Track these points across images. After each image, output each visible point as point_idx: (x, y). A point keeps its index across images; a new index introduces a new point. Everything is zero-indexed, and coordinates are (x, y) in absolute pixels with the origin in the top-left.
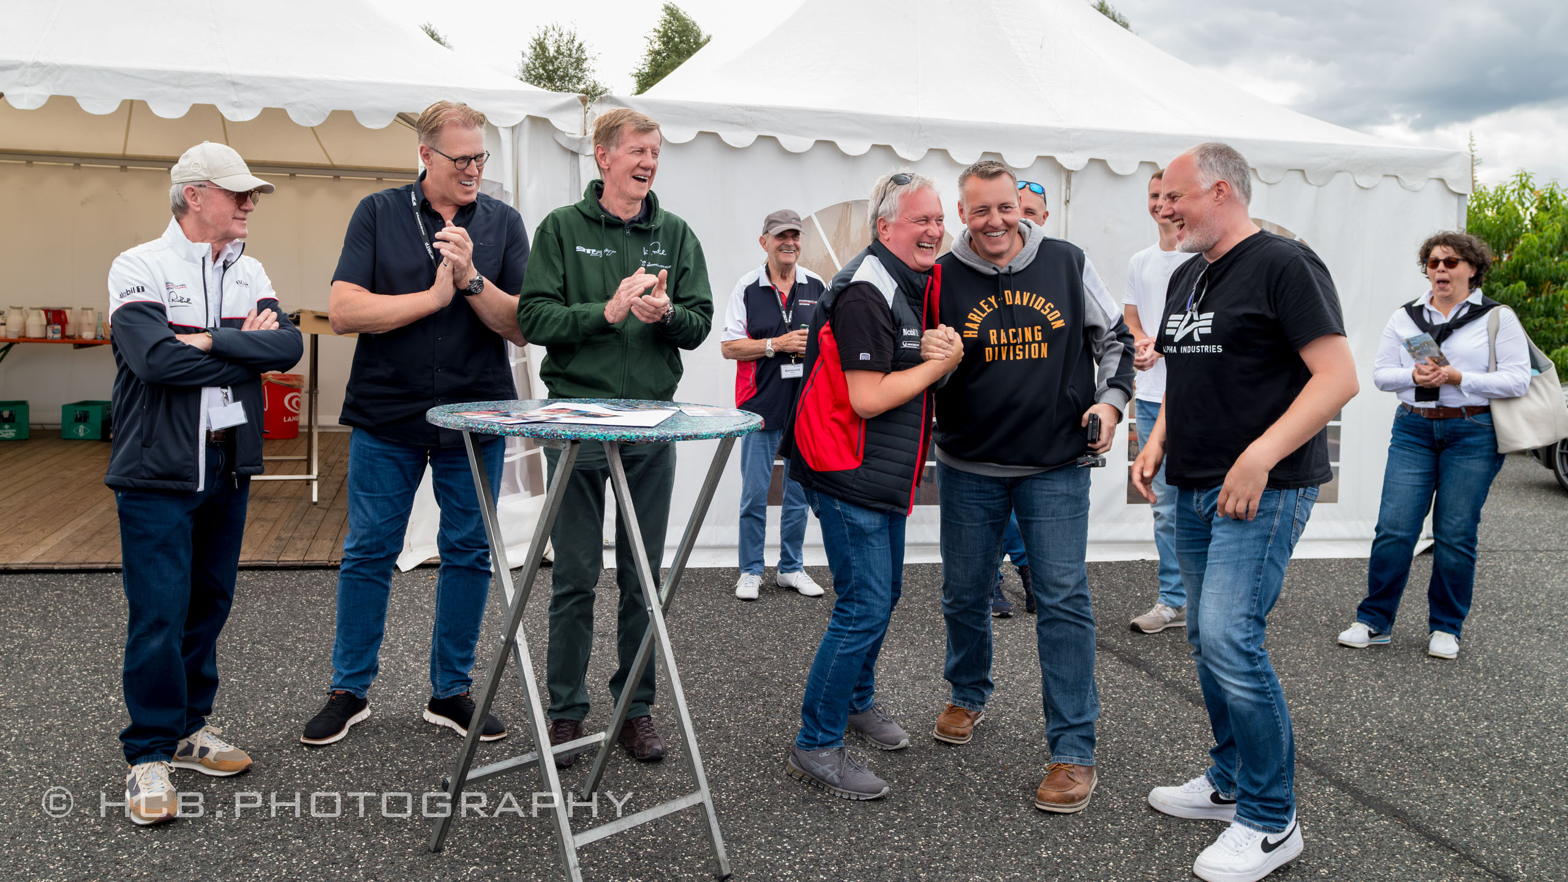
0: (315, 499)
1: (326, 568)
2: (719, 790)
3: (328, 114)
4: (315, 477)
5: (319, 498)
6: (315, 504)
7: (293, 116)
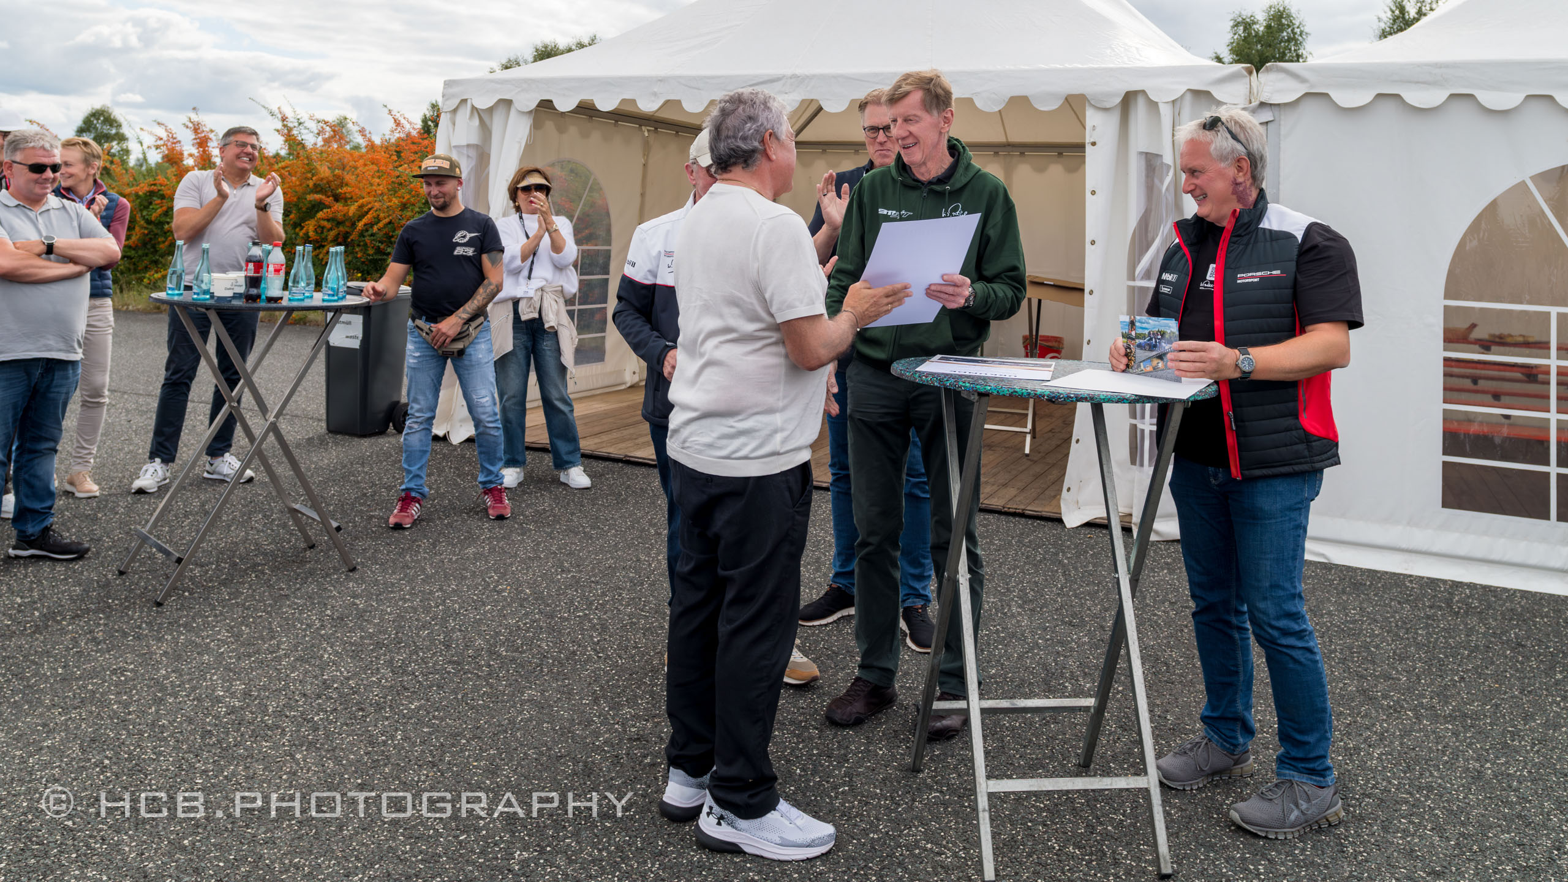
0: (1027, 451)
1: (999, 512)
3: (1007, 100)
4: (1027, 430)
5: (1031, 450)
6: (1027, 455)
7: (979, 104)
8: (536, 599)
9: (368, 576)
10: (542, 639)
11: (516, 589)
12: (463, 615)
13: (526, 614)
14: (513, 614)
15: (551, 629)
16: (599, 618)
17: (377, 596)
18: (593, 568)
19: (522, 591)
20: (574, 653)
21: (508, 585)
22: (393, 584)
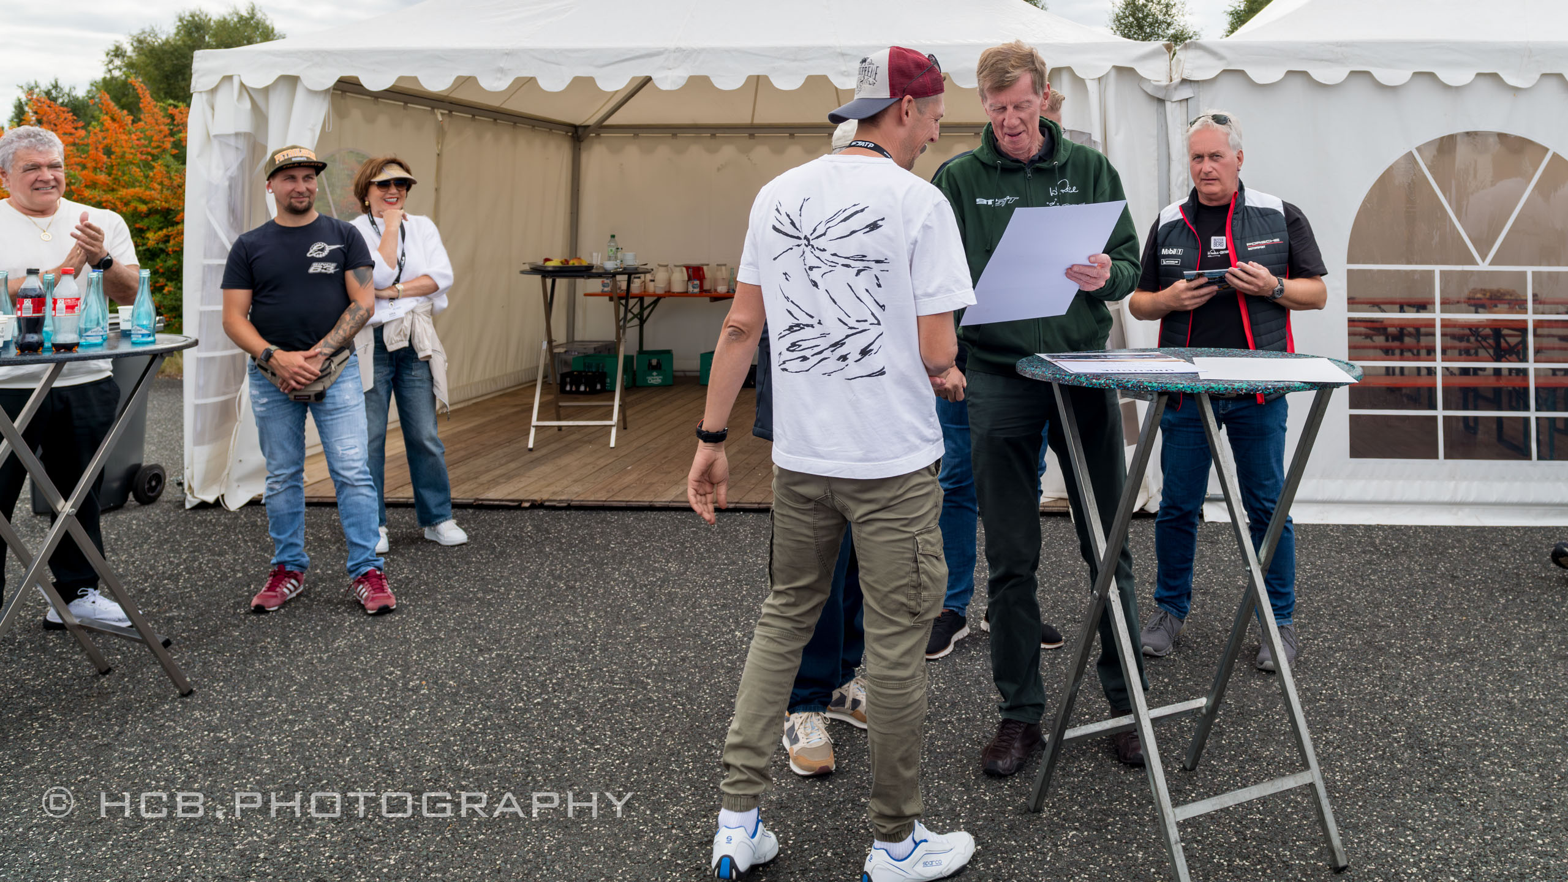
2: (1332, 770)
8: (468, 691)
9: (215, 699)
10: (509, 741)
11: (436, 683)
12: (385, 728)
13: (469, 712)
14: (452, 715)
15: (515, 727)
16: (566, 702)
17: (247, 724)
18: (517, 641)
19: (444, 685)
20: (561, 750)
21: (421, 679)
22: (260, 704)
